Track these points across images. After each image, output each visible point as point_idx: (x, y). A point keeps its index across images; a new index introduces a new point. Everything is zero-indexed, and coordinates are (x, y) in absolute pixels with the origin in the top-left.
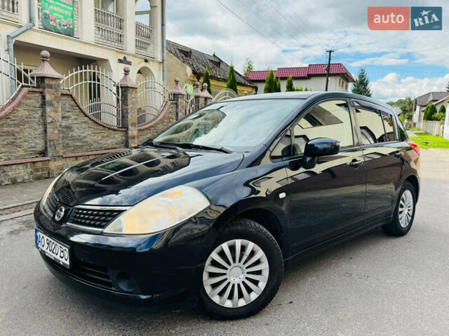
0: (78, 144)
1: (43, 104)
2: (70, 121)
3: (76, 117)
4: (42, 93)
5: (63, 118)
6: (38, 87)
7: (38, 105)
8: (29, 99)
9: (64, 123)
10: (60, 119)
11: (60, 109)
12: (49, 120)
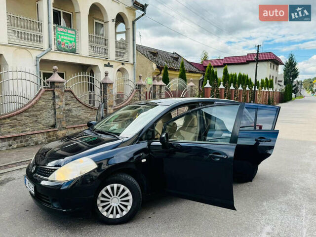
0: (75, 120)
1: (54, 98)
2: (70, 106)
3: (74, 104)
4: (53, 91)
5: (66, 105)
6: (51, 88)
7: (50, 98)
8: (46, 95)
9: (67, 108)
10: (64, 106)
11: (64, 100)
12: (57, 107)
